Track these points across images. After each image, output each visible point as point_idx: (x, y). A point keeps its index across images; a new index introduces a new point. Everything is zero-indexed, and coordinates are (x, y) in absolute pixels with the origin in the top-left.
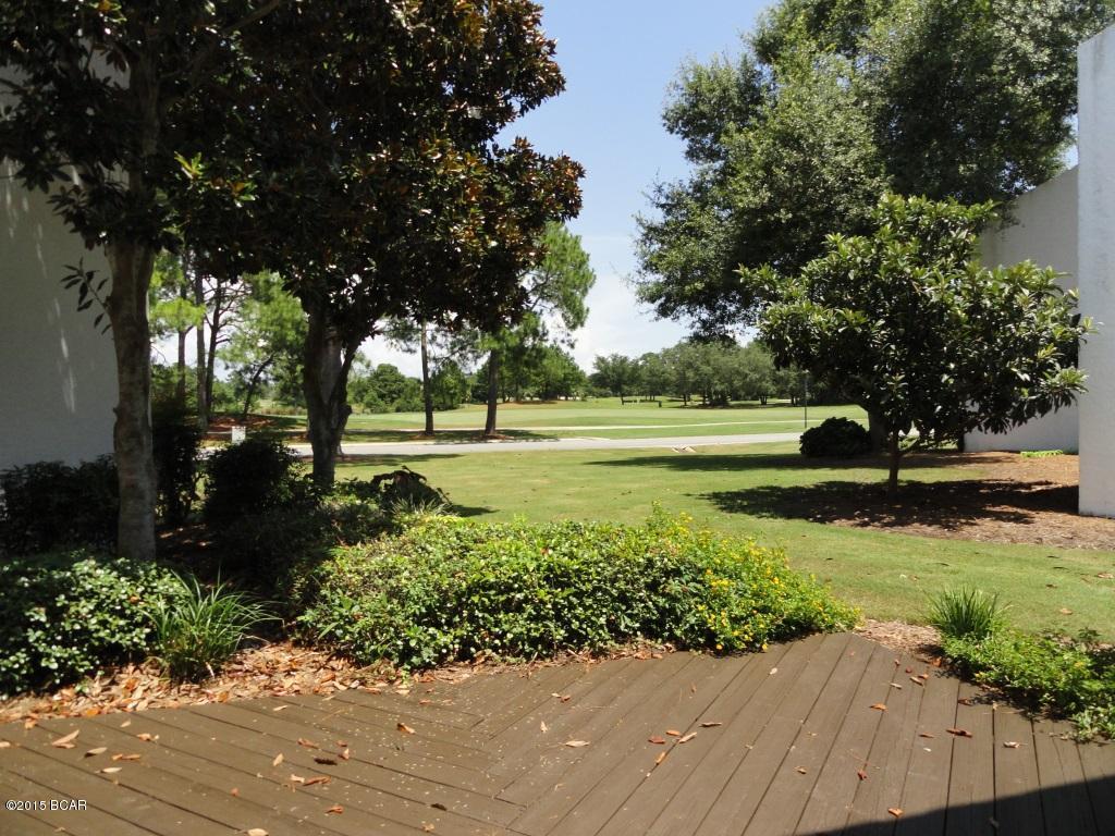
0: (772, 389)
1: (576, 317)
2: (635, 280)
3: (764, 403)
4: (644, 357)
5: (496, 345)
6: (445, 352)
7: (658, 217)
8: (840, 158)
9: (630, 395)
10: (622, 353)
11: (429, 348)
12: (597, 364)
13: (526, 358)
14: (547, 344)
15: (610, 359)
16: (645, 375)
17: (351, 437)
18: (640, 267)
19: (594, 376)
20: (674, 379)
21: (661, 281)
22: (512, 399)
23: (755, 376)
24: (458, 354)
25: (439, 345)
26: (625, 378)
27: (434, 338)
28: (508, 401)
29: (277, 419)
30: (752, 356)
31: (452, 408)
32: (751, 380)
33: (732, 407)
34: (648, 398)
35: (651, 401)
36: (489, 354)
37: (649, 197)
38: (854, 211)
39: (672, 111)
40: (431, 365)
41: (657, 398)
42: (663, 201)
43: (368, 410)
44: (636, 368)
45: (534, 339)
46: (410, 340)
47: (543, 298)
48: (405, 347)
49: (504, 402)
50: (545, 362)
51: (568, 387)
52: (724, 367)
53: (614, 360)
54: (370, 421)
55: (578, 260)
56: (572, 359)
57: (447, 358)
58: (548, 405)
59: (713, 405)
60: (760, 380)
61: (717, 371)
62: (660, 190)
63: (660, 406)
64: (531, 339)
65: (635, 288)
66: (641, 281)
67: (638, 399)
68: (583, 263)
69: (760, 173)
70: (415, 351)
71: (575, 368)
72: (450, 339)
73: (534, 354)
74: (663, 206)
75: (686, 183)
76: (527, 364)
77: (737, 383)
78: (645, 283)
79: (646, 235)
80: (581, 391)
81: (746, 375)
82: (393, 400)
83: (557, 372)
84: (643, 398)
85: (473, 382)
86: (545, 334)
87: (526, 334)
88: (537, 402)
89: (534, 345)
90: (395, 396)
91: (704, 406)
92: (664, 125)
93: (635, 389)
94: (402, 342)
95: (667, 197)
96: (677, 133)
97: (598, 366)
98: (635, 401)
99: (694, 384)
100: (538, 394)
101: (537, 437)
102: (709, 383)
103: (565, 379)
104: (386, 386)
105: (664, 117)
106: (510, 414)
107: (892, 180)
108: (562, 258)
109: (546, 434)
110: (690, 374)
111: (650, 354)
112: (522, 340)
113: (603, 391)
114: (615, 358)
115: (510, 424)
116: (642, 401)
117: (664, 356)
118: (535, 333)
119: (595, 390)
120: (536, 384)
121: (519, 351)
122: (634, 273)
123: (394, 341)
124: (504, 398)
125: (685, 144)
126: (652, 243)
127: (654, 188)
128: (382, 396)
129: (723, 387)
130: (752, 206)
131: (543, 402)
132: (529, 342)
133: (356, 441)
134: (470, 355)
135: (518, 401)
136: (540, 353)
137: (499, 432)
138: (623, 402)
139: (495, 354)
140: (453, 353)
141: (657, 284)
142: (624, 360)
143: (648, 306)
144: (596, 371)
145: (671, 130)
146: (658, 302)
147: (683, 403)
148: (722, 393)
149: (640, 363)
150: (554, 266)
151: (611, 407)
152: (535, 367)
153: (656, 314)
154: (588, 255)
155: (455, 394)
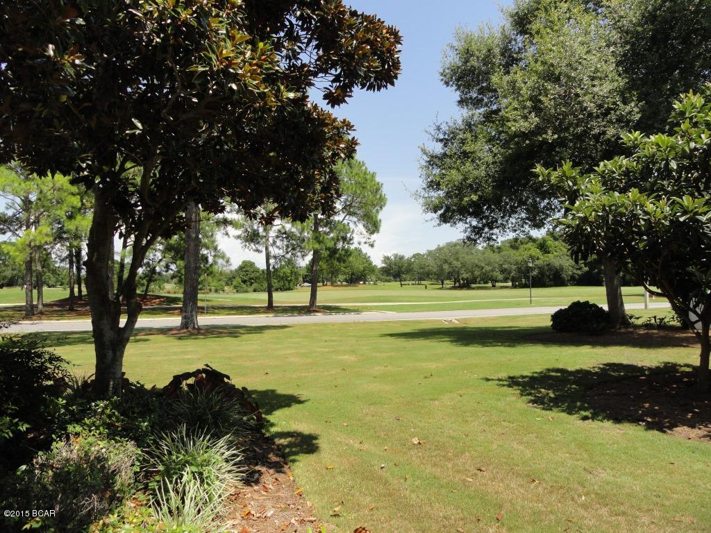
0: (500, 277)
1: (373, 226)
2: (422, 194)
3: (494, 286)
4: (414, 256)
5: (317, 246)
6: (281, 252)
7: (438, 149)
8: (596, 89)
9: (405, 280)
10: (401, 253)
11: (271, 249)
12: (385, 260)
13: (337, 255)
14: (352, 247)
15: (393, 257)
16: (416, 267)
17: (216, 311)
18: (425, 186)
19: (383, 268)
20: (435, 270)
21: (441, 196)
22: (329, 283)
23: (488, 268)
24: (290, 254)
25: (278, 247)
26: (403, 269)
27: (274, 242)
28: (326, 285)
29: (167, 298)
30: (486, 255)
31: (289, 289)
32: (486, 271)
33: (474, 289)
34: (417, 282)
35: (418, 284)
36: (312, 253)
37: (430, 134)
38: (611, 132)
39: (448, 69)
40: (272, 261)
41: (423, 282)
42: (441, 137)
43: (235, 291)
44: (410, 263)
45: (344, 243)
46: (258, 243)
47: (350, 215)
48: (254, 248)
49: (323, 285)
50: (351, 259)
51: (365, 276)
52: (468, 262)
53: (395, 258)
54: (234, 299)
55: (375, 187)
56: (369, 257)
57: (283, 256)
58: (351, 288)
59: (461, 287)
60: (492, 271)
61: (463, 265)
62: (439, 129)
63: (426, 288)
64: (341, 243)
65: (421, 201)
66: (426, 195)
67: (411, 283)
68: (378, 190)
69: (529, 104)
70: (261, 252)
71: (371, 263)
72: (285, 243)
73: (343, 252)
74: (441, 140)
75: (460, 122)
76: (339, 260)
77: (477, 273)
78: (429, 197)
79: (429, 162)
80: (374, 278)
81: (483, 268)
82: (251, 284)
83: (359, 266)
84: (414, 282)
85: (304, 272)
86: (351, 240)
87: (338, 240)
88: (345, 286)
89: (343, 247)
90: (253, 281)
91: (454, 288)
92: (442, 80)
93: (408, 277)
94: (252, 245)
95: (445, 134)
96: (452, 85)
97: (384, 262)
98: (409, 284)
99: (449, 273)
100: (346, 280)
101: (345, 310)
102: (458, 273)
103: (364, 270)
104: (247, 275)
105: (442, 74)
106: (326, 294)
107: (642, 106)
108: (364, 185)
109: (352, 308)
110: (446, 266)
111: (418, 254)
112: (335, 244)
113: (388, 278)
114: (396, 256)
115: (327, 301)
116: (413, 284)
117: (428, 255)
118: (344, 239)
119: (382, 277)
120: (345, 274)
121: (333, 251)
122: (420, 190)
123: (247, 244)
124: (323, 282)
125: (457, 96)
126: (433, 168)
127: (435, 127)
128: (244, 282)
129: (468, 275)
130: (523, 130)
131: (349, 286)
132: (340, 245)
133: (218, 314)
134: (299, 254)
135: (332, 285)
136: (348, 253)
137: (319, 307)
138: (401, 285)
139: (316, 253)
140: (287, 253)
141: (439, 197)
142: (402, 258)
143: (431, 215)
144: (384, 265)
145: (447, 83)
146: (440, 212)
147: (441, 286)
148: (467, 279)
149: (413, 260)
150: (358, 192)
151: (393, 289)
152: (344, 261)
153: (438, 222)
154: (382, 184)
155: (291, 280)
